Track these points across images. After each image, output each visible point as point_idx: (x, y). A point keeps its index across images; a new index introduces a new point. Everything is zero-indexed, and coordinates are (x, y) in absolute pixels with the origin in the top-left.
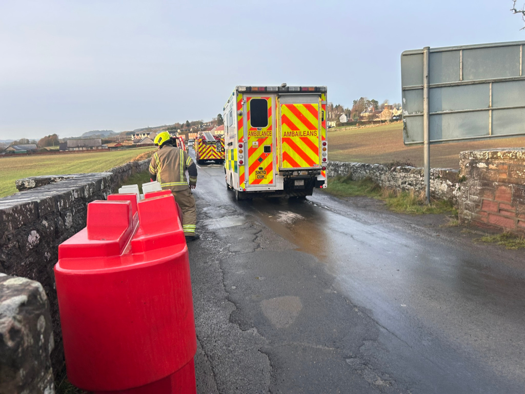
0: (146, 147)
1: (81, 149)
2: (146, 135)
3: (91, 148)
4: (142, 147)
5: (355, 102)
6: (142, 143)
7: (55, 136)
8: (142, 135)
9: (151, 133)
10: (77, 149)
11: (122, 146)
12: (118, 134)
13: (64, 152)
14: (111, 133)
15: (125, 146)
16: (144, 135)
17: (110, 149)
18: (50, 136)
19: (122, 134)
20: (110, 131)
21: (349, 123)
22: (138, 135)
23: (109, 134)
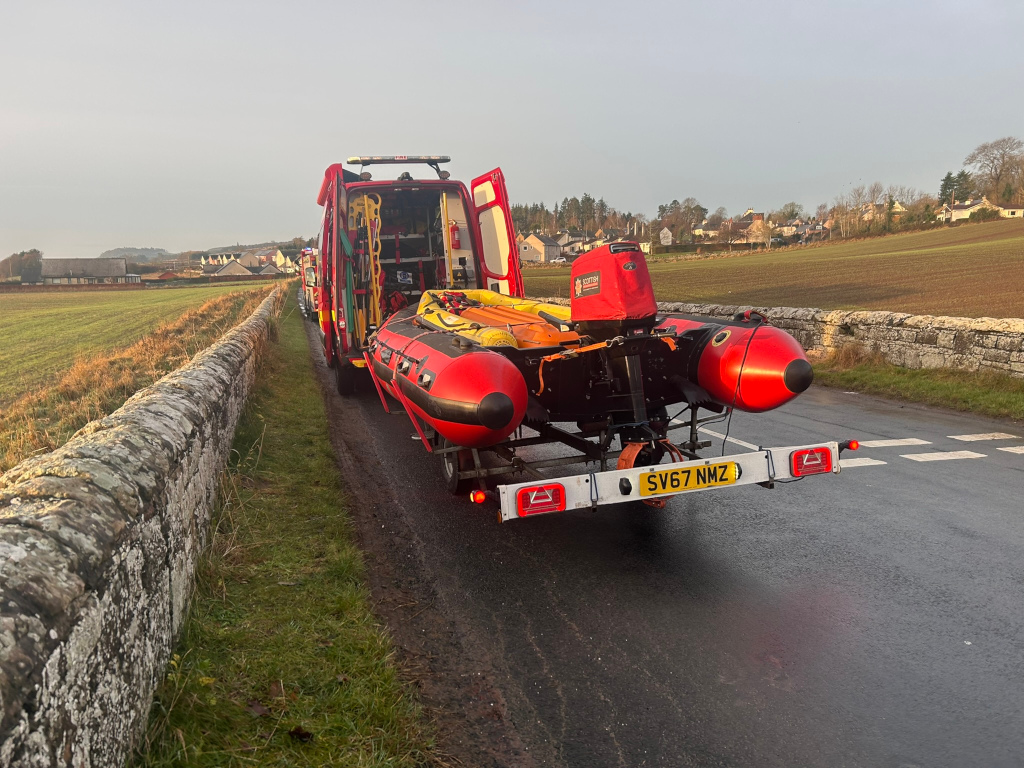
0: (232, 283)
1: (74, 281)
2: (233, 258)
3: (101, 280)
4: (222, 283)
5: (662, 209)
6: (222, 274)
7: (35, 254)
8: (224, 258)
9: (243, 254)
10: (65, 281)
11: (177, 279)
12: (175, 256)
13: (32, 288)
14: (161, 253)
15: (183, 279)
16: (228, 257)
17: (143, 285)
18: (23, 254)
19: (182, 256)
20: (158, 250)
21: (675, 248)
22: (215, 257)
23: (155, 255)
